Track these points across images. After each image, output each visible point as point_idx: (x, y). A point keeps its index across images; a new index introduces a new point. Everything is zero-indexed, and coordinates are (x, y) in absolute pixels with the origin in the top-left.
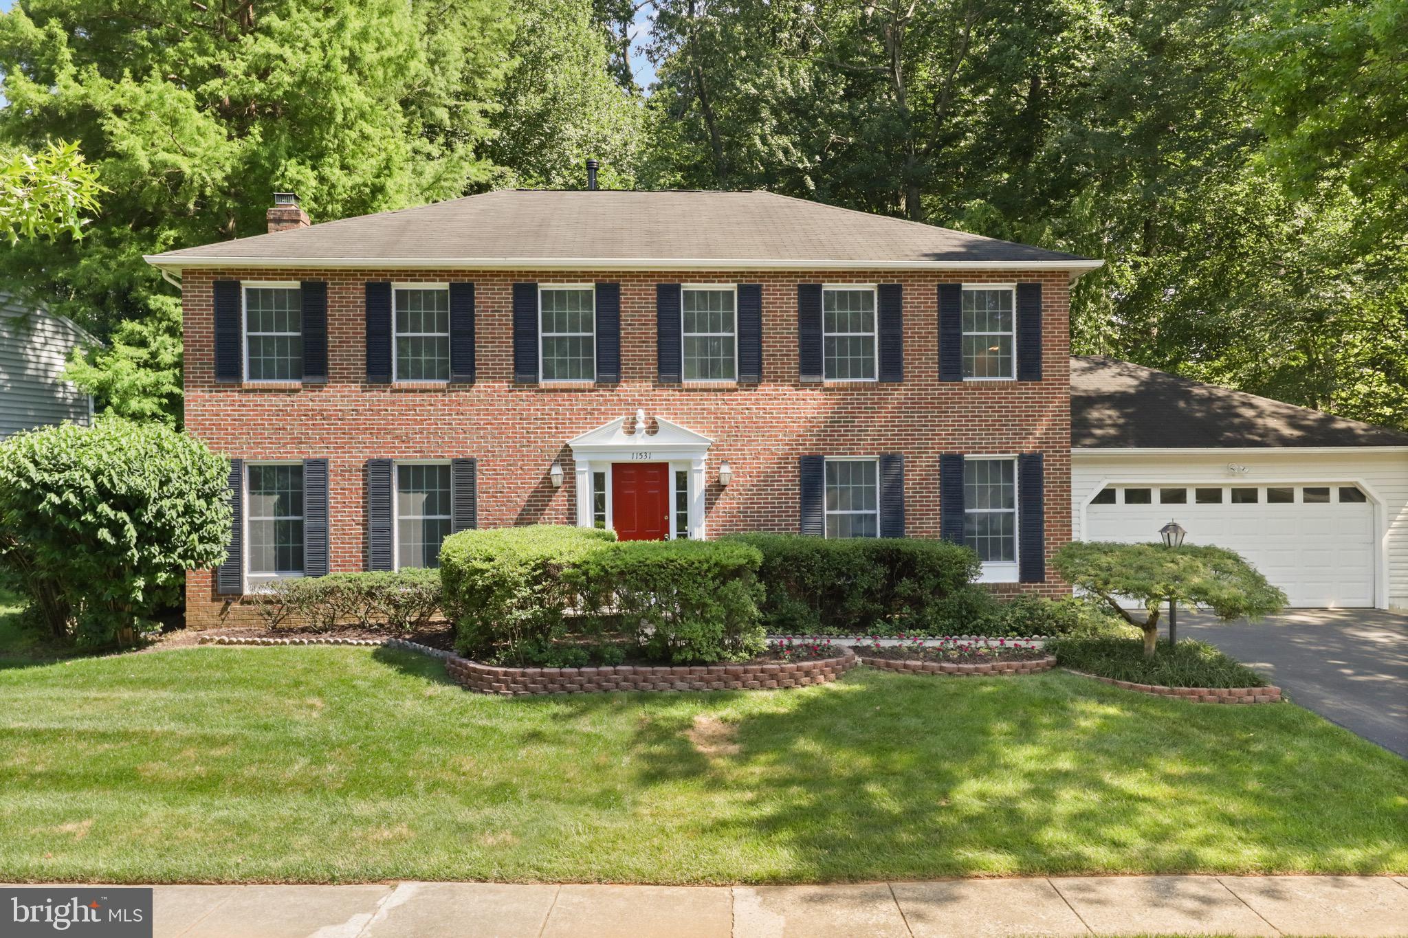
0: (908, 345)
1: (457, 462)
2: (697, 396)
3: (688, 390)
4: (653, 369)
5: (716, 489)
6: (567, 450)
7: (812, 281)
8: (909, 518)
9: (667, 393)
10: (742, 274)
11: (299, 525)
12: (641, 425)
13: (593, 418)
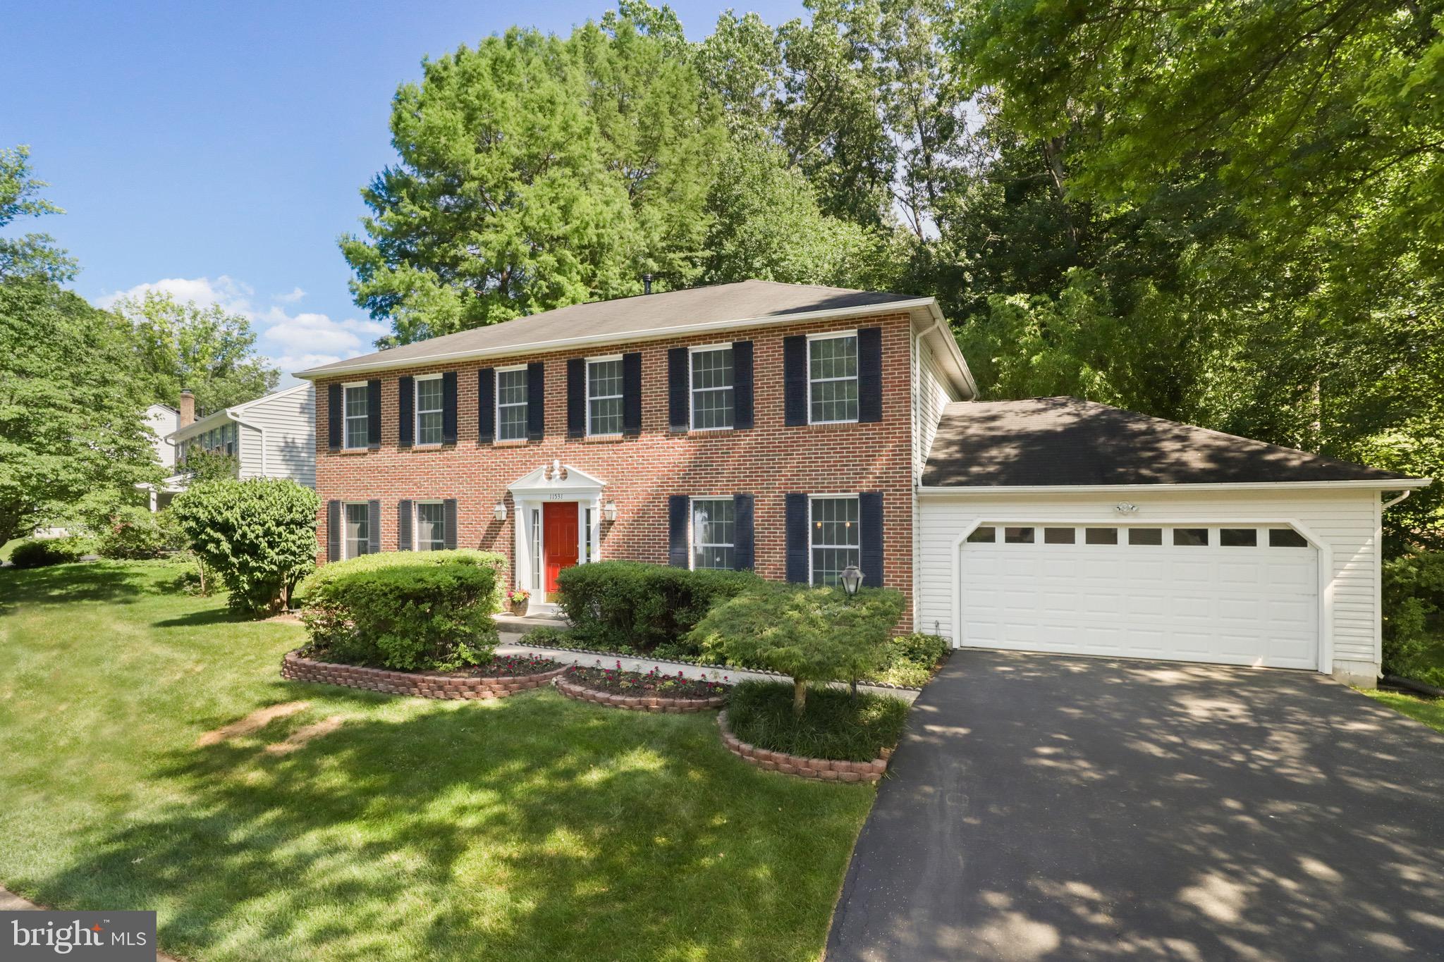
0: (759, 395)
1: (446, 501)
2: (594, 448)
3: (588, 443)
4: (565, 427)
5: (607, 525)
6: (509, 494)
7: (680, 346)
8: (758, 552)
9: (575, 446)
10: (627, 345)
11: (365, 543)
12: (557, 473)
13: (527, 466)
